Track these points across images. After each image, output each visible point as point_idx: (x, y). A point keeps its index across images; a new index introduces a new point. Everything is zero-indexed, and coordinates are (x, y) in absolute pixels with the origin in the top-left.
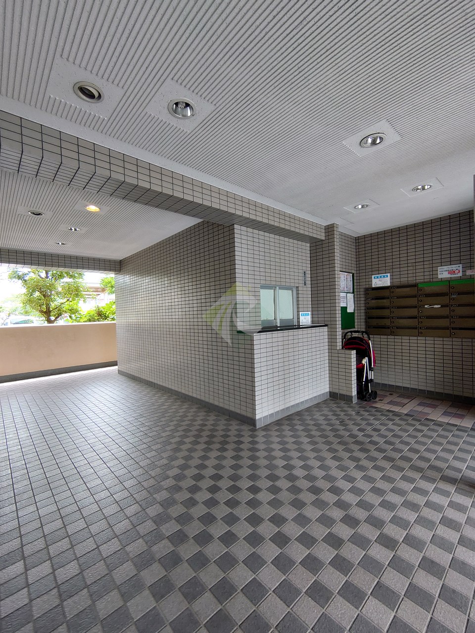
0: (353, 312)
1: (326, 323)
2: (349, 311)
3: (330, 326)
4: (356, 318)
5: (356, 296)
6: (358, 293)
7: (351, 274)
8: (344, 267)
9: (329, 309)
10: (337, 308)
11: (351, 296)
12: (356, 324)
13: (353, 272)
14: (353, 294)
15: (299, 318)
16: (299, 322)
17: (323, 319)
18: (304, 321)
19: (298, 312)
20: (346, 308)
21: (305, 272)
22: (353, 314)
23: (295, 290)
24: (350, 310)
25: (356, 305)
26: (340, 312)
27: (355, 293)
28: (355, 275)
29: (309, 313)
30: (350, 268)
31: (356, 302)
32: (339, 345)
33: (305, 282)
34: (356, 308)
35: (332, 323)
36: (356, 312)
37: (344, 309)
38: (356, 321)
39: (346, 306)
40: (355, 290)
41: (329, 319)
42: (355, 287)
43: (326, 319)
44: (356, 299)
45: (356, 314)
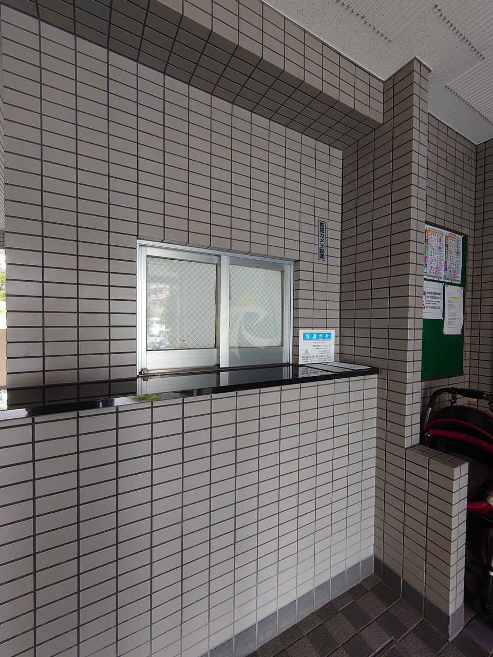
0: (459, 332)
1: (376, 363)
2: (447, 330)
3: (384, 374)
4: (466, 348)
5: (469, 295)
6: (478, 287)
7: (461, 237)
8: (441, 214)
9: (385, 323)
10: (411, 324)
11: (455, 294)
12: (466, 363)
13: (466, 231)
14: (461, 289)
15: (296, 346)
16: (296, 355)
17: (366, 352)
18: (313, 352)
19: (296, 328)
20: (440, 323)
21: (322, 224)
22: (457, 340)
23: (289, 270)
24: (452, 328)
25: (469, 317)
26: (419, 334)
27: (469, 287)
28: (471, 241)
29: (333, 332)
30: (458, 221)
31: (469, 310)
32: (412, 433)
33: (322, 251)
34: (468, 325)
35: (393, 365)
36: (468, 333)
37: (433, 327)
38: (467, 355)
39: (441, 317)
40: (469, 279)
41: (384, 353)
42: (470, 272)
43: (375, 353)
44: (469, 302)
45: (467, 340)
